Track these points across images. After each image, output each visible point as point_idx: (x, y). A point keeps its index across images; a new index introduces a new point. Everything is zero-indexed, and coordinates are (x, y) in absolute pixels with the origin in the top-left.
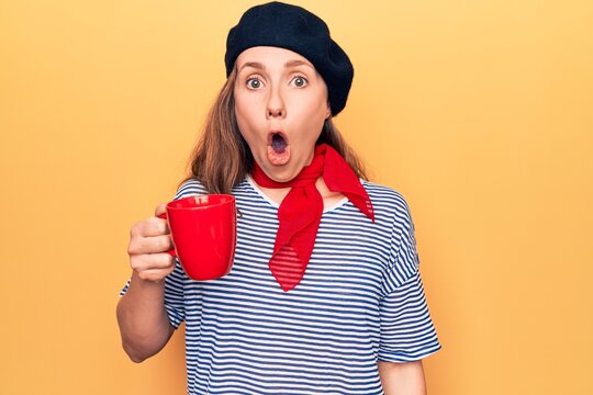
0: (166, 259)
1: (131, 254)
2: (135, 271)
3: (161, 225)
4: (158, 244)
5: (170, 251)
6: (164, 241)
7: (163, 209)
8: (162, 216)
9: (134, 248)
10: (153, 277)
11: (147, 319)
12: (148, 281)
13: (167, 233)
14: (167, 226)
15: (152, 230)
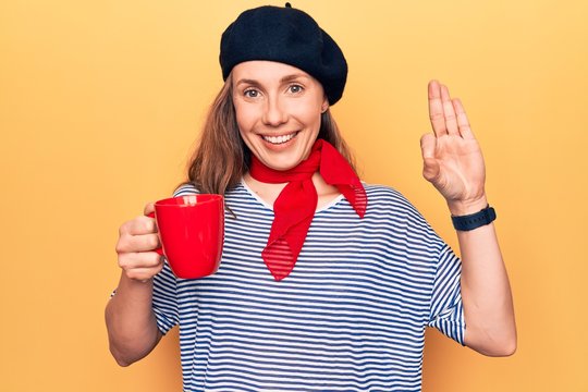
0: (153, 258)
1: (119, 252)
2: (124, 269)
3: (149, 223)
4: (145, 242)
5: (157, 249)
6: (152, 240)
7: (152, 208)
8: (150, 215)
9: (122, 246)
10: (140, 277)
11: (134, 321)
12: (136, 281)
13: (155, 231)
14: (155, 225)
15: (139, 229)
